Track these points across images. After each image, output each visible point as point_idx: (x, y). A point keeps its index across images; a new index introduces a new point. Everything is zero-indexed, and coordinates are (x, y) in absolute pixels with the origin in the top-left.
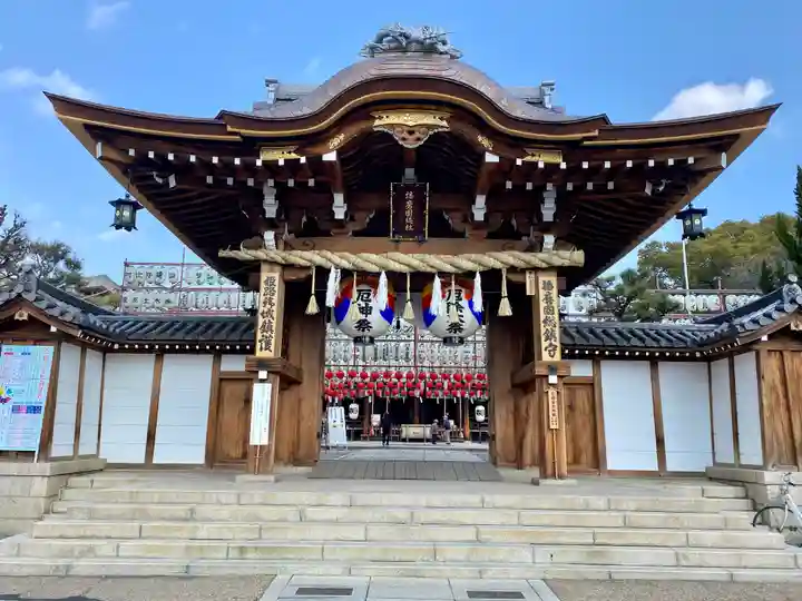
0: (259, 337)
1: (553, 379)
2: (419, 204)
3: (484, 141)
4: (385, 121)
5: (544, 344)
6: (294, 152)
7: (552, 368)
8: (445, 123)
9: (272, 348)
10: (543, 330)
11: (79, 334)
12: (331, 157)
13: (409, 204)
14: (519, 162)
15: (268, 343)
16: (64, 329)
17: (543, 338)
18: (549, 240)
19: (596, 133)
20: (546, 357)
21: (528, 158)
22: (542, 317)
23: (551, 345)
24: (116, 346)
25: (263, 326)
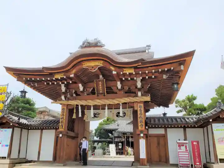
0: (60, 125)
1: (142, 135)
2: (103, 85)
3: (112, 68)
4: (86, 65)
5: (139, 124)
6: (63, 75)
7: (141, 132)
8: (101, 64)
9: (63, 128)
10: (139, 120)
11: (17, 125)
12: (72, 76)
13: (100, 85)
14: (122, 73)
15: (62, 126)
16: (13, 124)
17: (139, 123)
18: (139, 94)
19: (140, 64)
20: (140, 128)
21: (124, 72)
22: (139, 116)
23: (141, 125)
24: (29, 128)
25: (61, 122)
